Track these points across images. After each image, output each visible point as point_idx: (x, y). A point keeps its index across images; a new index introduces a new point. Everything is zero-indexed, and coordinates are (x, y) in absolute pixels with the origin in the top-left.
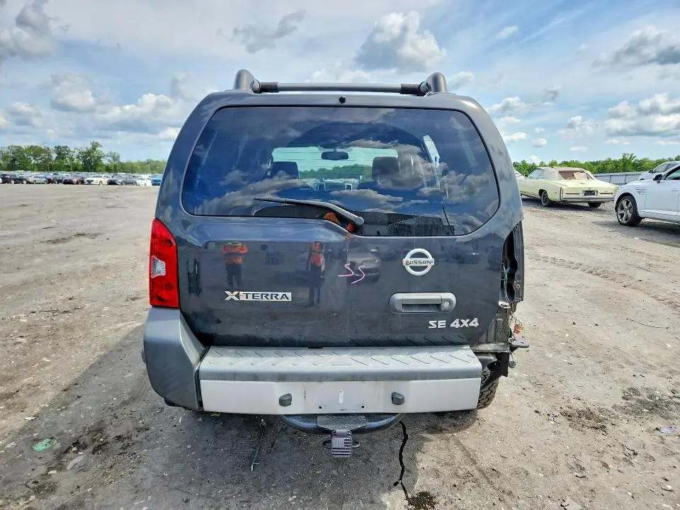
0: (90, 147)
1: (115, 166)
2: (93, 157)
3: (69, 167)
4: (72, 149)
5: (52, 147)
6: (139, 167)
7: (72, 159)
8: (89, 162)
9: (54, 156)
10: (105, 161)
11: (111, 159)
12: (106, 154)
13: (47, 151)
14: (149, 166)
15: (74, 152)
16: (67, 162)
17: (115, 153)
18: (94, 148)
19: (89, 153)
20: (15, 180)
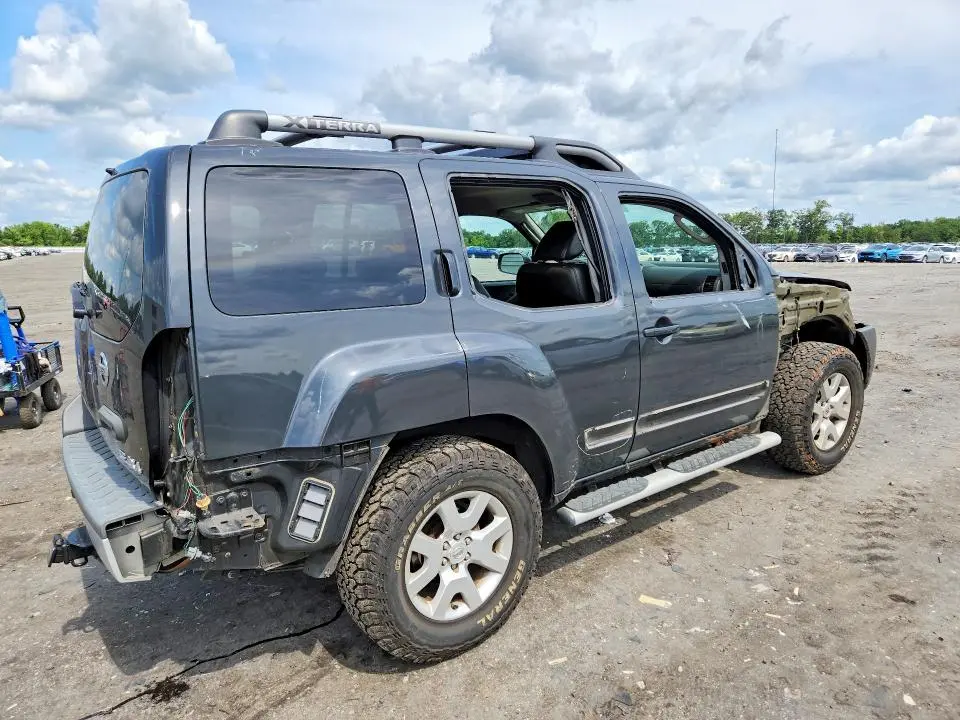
0: (813, 207)
1: (845, 232)
2: (816, 221)
3: (782, 237)
4: (789, 214)
5: (765, 212)
6: (882, 232)
7: (786, 226)
8: (808, 229)
9: (766, 223)
10: (831, 227)
11: (840, 223)
12: (834, 216)
13: (757, 219)
14: (900, 230)
15: (791, 217)
16: (781, 230)
17: (848, 214)
18: (818, 210)
19: (810, 217)
20: (696, 258)
